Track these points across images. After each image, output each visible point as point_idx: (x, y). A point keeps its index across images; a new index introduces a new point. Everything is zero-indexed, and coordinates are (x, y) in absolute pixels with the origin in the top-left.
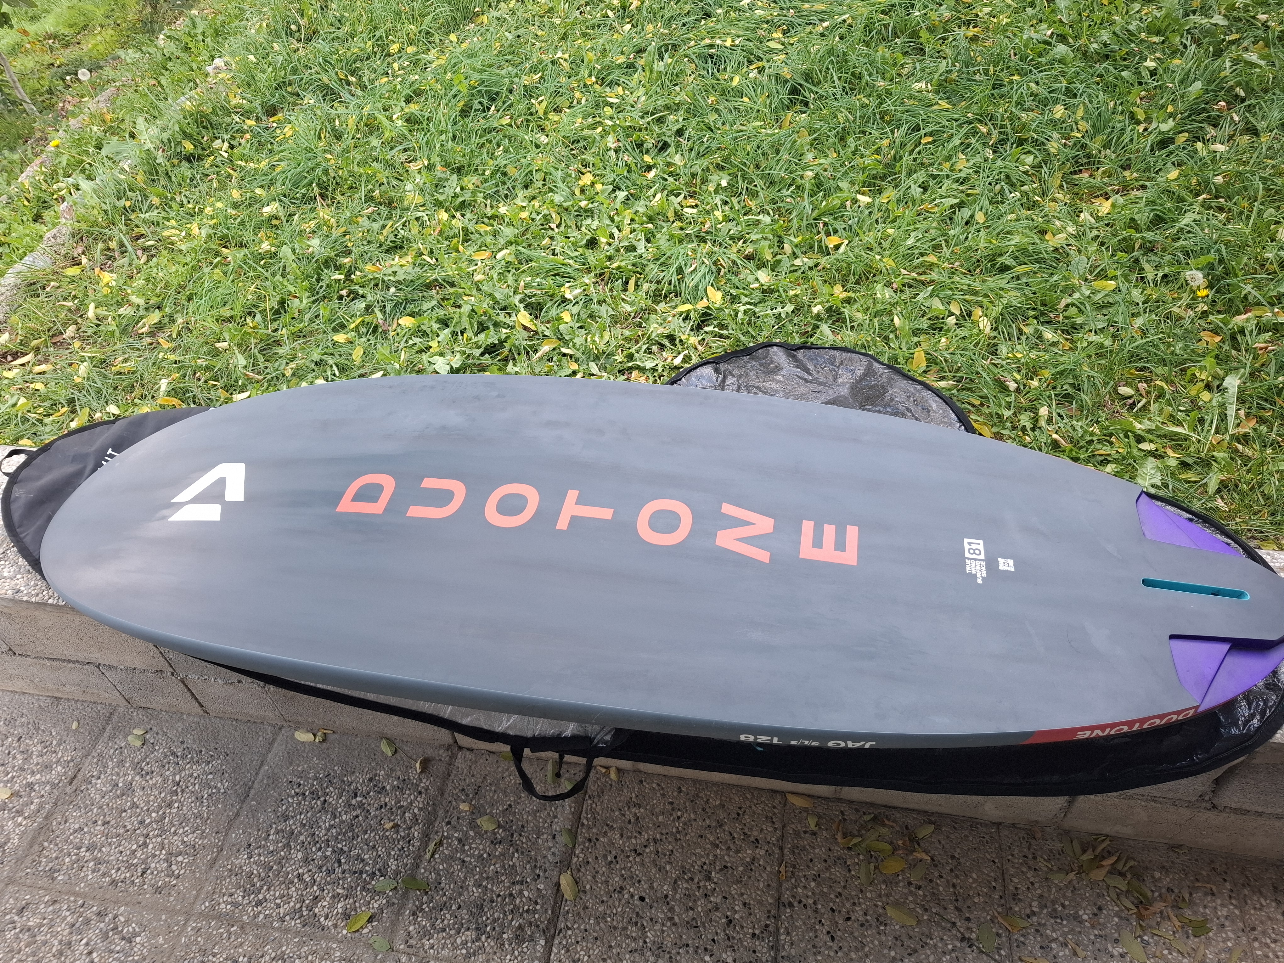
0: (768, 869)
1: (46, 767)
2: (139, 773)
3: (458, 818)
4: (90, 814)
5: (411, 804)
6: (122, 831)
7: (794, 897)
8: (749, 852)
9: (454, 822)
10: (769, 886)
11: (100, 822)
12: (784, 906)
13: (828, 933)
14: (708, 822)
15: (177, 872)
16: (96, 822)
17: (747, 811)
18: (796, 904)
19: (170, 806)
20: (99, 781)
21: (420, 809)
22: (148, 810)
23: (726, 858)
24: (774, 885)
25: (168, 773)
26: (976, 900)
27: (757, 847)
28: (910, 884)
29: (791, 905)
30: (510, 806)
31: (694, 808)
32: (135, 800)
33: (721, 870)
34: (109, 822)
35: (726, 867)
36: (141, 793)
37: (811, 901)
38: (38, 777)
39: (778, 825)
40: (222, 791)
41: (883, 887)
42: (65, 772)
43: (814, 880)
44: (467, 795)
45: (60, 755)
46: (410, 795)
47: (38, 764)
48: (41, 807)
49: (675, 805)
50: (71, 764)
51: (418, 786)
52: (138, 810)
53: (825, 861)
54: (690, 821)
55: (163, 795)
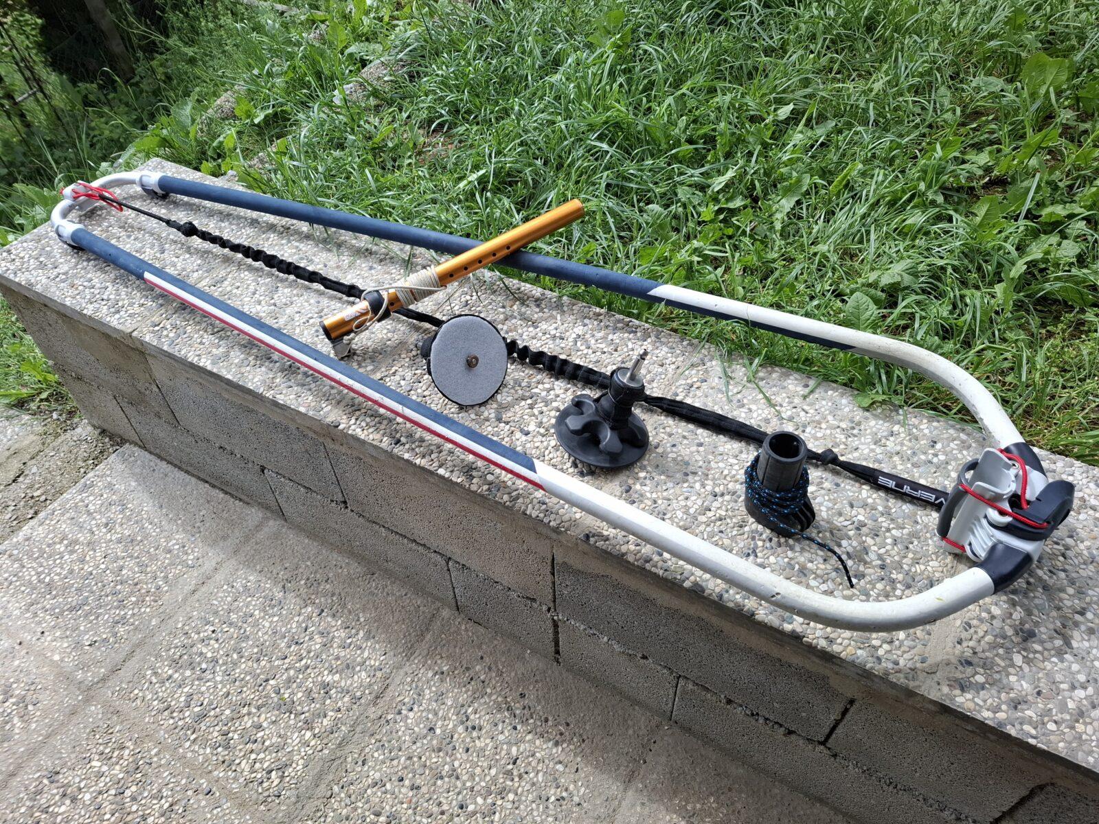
1: (348, 667)
2: (462, 723)
4: (395, 762)
6: (435, 809)
11: (407, 782)
16: (401, 780)
19: (502, 793)
20: (411, 714)
22: (472, 789)
25: (501, 737)
32: (456, 764)
34: (418, 788)
36: (465, 756)
38: (337, 677)
40: (576, 799)
42: (370, 685)
45: (366, 654)
47: (337, 658)
48: (337, 723)
50: (379, 674)
52: (459, 784)
55: (493, 772)
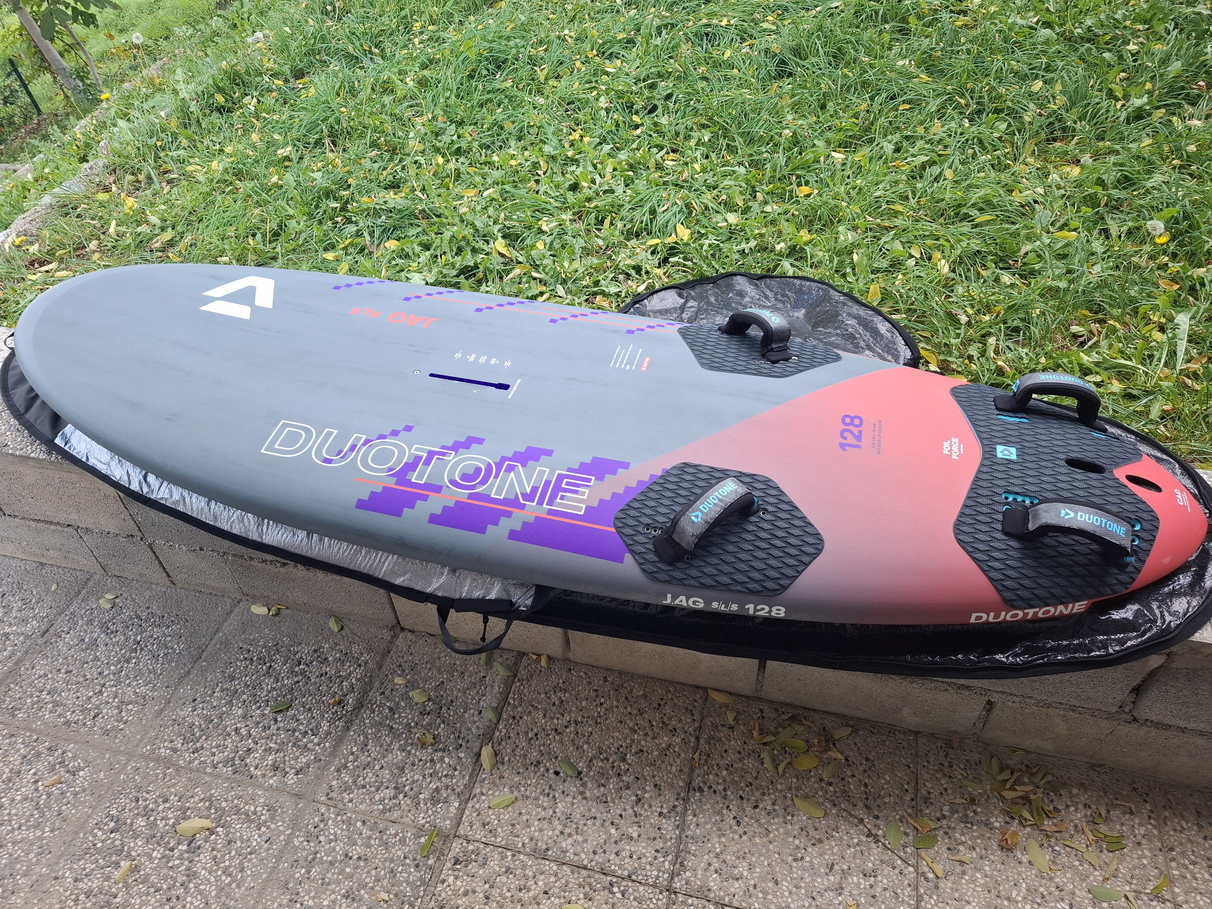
0: (683, 755)
1: (23, 620)
2: (105, 631)
3: (392, 690)
4: (55, 663)
5: (350, 674)
6: (82, 679)
7: (705, 783)
8: (666, 739)
9: (387, 693)
10: (681, 770)
11: (63, 671)
12: (694, 790)
13: (735, 818)
14: (629, 709)
15: (125, 718)
16: (60, 670)
17: (669, 702)
18: (706, 789)
19: (128, 661)
20: (68, 636)
21: (358, 680)
22: (108, 663)
23: (643, 743)
24: (686, 770)
25: (130, 633)
26: (887, 800)
27: (674, 735)
28: (821, 780)
29: (701, 790)
30: (443, 682)
31: (617, 697)
32: (98, 654)
33: (636, 753)
34: (71, 671)
35: (642, 751)
36: (104, 649)
37: (721, 788)
38: (14, 628)
39: (697, 717)
40: (178, 651)
41: (794, 780)
42: (39, 626)
43: (727, 769)
44: (404, 671)
45: (37, 611)
46: (349, 667)
47: (16, 618)
48: (13, 654)
49: (600, 693)
50: (46, 620)
51: (358, 659)
52: (99, 663)
53: (740, 753)
54: (612, 708)
55: (123, 652)
